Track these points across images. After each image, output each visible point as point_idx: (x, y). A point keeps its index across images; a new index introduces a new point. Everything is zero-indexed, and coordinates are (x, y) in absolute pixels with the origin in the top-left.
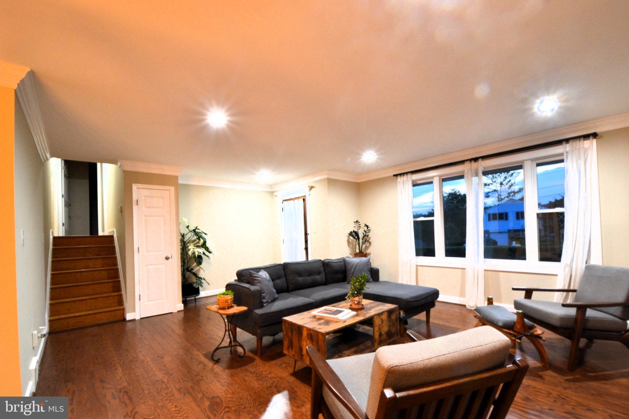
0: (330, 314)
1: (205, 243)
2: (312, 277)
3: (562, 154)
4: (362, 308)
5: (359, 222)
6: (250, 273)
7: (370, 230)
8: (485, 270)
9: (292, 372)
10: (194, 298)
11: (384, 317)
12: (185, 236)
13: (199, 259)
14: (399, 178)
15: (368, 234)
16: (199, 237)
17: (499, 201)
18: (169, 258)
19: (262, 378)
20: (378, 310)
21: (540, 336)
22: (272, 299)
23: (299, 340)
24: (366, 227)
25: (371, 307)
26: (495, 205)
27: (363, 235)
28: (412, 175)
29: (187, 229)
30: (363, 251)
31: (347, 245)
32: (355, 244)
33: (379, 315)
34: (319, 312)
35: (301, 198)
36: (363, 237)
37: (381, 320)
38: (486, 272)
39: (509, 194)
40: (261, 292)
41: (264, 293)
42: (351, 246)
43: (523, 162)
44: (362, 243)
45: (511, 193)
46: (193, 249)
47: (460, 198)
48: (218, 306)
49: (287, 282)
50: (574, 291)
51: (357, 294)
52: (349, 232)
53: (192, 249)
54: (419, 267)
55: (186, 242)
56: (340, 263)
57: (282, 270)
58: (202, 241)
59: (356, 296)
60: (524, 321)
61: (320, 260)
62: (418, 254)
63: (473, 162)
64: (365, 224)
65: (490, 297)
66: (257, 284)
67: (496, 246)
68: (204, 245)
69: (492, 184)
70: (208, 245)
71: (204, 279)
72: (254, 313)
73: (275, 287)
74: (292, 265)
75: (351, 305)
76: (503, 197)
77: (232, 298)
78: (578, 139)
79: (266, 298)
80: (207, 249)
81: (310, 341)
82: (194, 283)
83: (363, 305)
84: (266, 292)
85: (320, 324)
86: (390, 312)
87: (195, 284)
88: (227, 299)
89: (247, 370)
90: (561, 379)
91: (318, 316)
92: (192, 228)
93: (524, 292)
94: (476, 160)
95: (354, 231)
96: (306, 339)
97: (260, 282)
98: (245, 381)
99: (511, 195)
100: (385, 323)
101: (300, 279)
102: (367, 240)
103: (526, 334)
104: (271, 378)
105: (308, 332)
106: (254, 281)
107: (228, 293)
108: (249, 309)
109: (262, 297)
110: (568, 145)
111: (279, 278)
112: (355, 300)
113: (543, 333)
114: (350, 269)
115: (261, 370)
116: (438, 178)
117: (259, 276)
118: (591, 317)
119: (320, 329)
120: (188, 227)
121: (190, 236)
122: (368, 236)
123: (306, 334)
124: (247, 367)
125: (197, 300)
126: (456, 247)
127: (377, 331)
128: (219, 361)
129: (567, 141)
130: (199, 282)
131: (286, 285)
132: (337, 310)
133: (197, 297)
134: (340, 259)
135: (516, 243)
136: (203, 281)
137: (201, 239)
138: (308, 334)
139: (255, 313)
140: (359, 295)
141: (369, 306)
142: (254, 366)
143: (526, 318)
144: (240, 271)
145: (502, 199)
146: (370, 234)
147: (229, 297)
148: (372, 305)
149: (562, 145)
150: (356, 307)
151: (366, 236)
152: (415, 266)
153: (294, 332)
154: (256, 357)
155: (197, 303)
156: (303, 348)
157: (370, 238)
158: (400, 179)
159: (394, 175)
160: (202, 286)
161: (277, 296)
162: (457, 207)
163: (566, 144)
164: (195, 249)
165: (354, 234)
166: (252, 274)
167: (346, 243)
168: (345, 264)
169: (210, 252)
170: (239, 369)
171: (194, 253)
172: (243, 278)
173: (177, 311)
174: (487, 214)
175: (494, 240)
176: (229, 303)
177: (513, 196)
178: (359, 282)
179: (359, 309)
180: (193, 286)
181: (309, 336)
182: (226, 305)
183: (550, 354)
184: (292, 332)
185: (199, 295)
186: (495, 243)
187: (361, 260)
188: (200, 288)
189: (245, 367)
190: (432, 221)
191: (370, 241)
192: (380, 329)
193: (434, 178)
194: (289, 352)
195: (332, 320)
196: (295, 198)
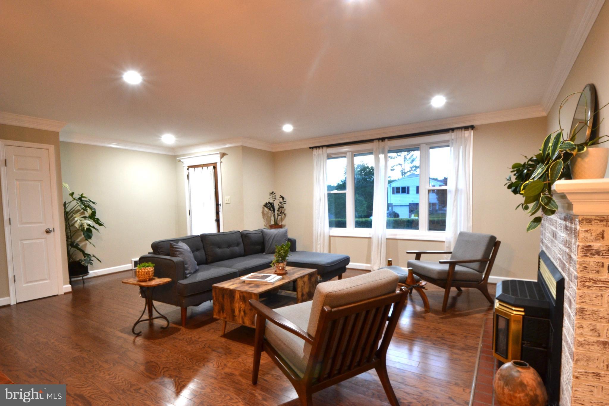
0: (258, 279)
1: (94, 213)
2: (231, 248)
3: (448, 141)
4: (286, 274)
5: (275, 194)
6: (171, 244)
7: (285, 202)
8: (387, 239)
9: (223, 334)
10: (81, 278)
11: (306, 279)
12: (67, 205)
13: (88, 233)
14: (315, 150)
15: (283, 206)
16: (87, 206)
17: (402, 175)
18: (51, 231)
19: (193, 342)
20: (301, 274)
21: (424, 286)
22: (194, 270)
23: (231, 303)
24: (282, 198)
25: (293, 272)
26: (399, 179)
27: (278, 207)
28: (327, 148)
29: (71, 197)
30: (278, 223)
31: (262, 216)
32: (270, 216)
33: (302, 277)
34: (247, 278)
35: (211, 166)
36: (279, 209)
37: (303, 282)
38: (388, 240)
39: (411, 168)
40: (184, 263)
41: (186, 264)
42: (266, 218)
43: (419, 145)
44: (278, 214)
45: (413, 167)
46: (81, 220)
47: (368, 170)
48: (137, 279)
49: (206, 254)
50: (450, 253)
51: (281, 260)
52: (264, 203)
53: (78, 221)
54: (332, 238)
55: (68, 212)
56: (258, 234)
57: (201, 242)
58: (89, 211)
59: (281, 263)
60: (413, 276)
61: (239, 232)
62: (331, 225)
63: (380, 141)
64: (281, 196)
65: (390, 259)
66: (179, 256)
67: (397, 219)
68: (93, 216)
69: (396, 157)
70: (97, 216)
71: (94, 256)
72: (178, 283)
73: (196, 258)
74: (210, 236)
75: (275, 271)
76: (406, 171)
77: (153, 269)
78: (461, 129)
79: (188, 269)
80: (97, 221)
81: (242, 302)
82: (82, 261)
83: (286, 271)
84: (189, 263)
85: (251, 287)
86: (310, 275)
87: (84, 262)
88: (148, 271)
89: (174, 338)
90: (437, 317)
91: (248, 281)
92: (77, 196)
93: (415, 255)
94: (383, 139)
95: (269, 202)
96: (239, 301)
97: (181, 253)
98: (176, 346)
99: (413, 169)
100: (306, 284)
101: (219, 251)
102: (282, 212)
103: (414, 286)
104: (202, 341)
105: (241, 294)
106: (175, 253)
107: (149, 265)
108: (172, 280)
109: (185, 268)
110: (453, 134)
111: (198, 250)
112: (279, 266)
113: (426, 284)
114: (269, 240)
115: (189, 337)
116: (350, 153)
117: (180, 247)
118: (459, 271)
119: (252, 290)
120: (72, 194)
121: (74, 205)
122: (283, 208)
123: (239, 296)
124: (174, 336)
125: (85, 281)
126: (364, 219)
127: (300, 292)
128: (140, 334)
129: (453, 130)
130: (89, 259)
131: (204, 257)
132: (264, 275)
133: (84, 277)
134: (258, 230)
135: (414, 216)
136: (93, 258)
137: (88, 209)
138: (240, 296)
139: (180, 283)
140: (284, 261)
141: (291, 271)
142: (181, 334)
143: (415, 274)
144: (156, 243)
145: (405, 173)
146: (285, 206)
147: (150, 269)
148: (294, 270)
149: (449, 133)
150: (281, 272)
151: (281, 207)
152: (328, 236)
153: (226, 296)
154: (181, 327)
155: (86, 285)
156: (235, 310)
157: (285, 209)
158: (316, 152)
159: (310, 148)
160: (91, 264)
161: (197, 267)
162: (365, 180)
163: (452, 132)
164: (83, 220)
165: (270, 206)
166: (173, 245)
167: (261, 214)
168: (263, 235)
169: (100, 225)
170: (166, 338)
171: (82, 225)
172: (160, 250)
173: (63, 293)
174: (391, 188)
175: (397, 213)
176: (150, 275)
177: (415, 170)
178: (283, 249)
179: (283, 274)
180: (82, 265)
181: (242, 298)
182: (147, 277)
183: (430, 301)
184: (223, 297)
185: (88, 275)
186: (396, 215)
187: (279, 231)
188: (89, 267)
189: (172, 336)
190: (344, 194)
191: (285, 213)
192: (302, 290)
193: (347, 153)
194: (219, 316)
195: (261, 283)
196: (203, 165)
